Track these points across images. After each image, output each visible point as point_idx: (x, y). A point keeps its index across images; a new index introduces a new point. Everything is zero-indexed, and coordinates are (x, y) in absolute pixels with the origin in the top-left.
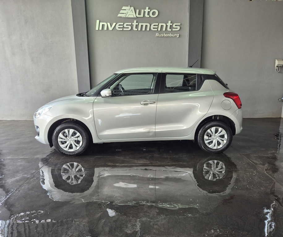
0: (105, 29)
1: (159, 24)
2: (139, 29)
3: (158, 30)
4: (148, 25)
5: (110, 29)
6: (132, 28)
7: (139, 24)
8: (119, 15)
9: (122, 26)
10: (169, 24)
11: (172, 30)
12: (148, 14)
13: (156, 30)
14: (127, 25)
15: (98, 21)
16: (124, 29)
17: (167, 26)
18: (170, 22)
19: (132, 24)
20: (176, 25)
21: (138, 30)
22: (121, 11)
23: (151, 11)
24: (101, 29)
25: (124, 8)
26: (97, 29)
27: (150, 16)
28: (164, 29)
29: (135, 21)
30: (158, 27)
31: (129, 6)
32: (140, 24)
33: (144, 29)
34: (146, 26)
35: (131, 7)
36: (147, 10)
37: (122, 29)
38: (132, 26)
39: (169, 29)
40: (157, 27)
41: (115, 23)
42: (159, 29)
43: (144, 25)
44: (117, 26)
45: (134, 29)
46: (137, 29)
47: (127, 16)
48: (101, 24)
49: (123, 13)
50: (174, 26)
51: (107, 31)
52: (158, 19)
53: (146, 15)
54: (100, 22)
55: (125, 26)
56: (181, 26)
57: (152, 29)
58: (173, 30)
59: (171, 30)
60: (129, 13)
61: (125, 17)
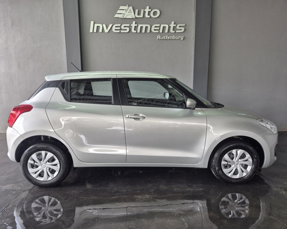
0: (101, 31)
1: (160, 26)
2: (139, 31)
3: (159, 32)
4: (149, 26)
5: (106, 31)
6: (130, 30)
7: (138, 26)
8: (116, 16)
9: (119, 28)
10: (172, 25)
11: (175, 32)
12: (149, 14)
13: (158, 31)
14: (124, 27)
15: (92, 23)
16: (122, 31)
17: (169, 27)
18: (173, 23)
19: (130, 25)
20: (180, 27)
21: (137, 32)
22: (119, 12)
23: (151, 10)
24: (95, 31)
25: (121, 8)
26: (91, 31)
27: (150, 17)
28: (166, 31)
29: (134, 22)
30: (160, 29)
31: (127, 5)
32: (140, 26)
33: (143, 31)
34: (146, 27)
35: (129, 6)
36: (147, 10)
37: (119, 31)
39: (172, 31)
40: (158, 28)
41: (112, 25)
42: (161, 31)
44: (114, 28)
45: (133, 31)
47: (125, 17)
48: (96, 25)
49: (121, 14)
50: (178, 27)
51: (102, 33)
52: (160, 20)
53: (147, 16)
54: (94, 24)
55: (122, 27)
56: (185, 27)
57: (153, 30)
58: (177, 31)
60: (127, 13)
61: (122, 18)
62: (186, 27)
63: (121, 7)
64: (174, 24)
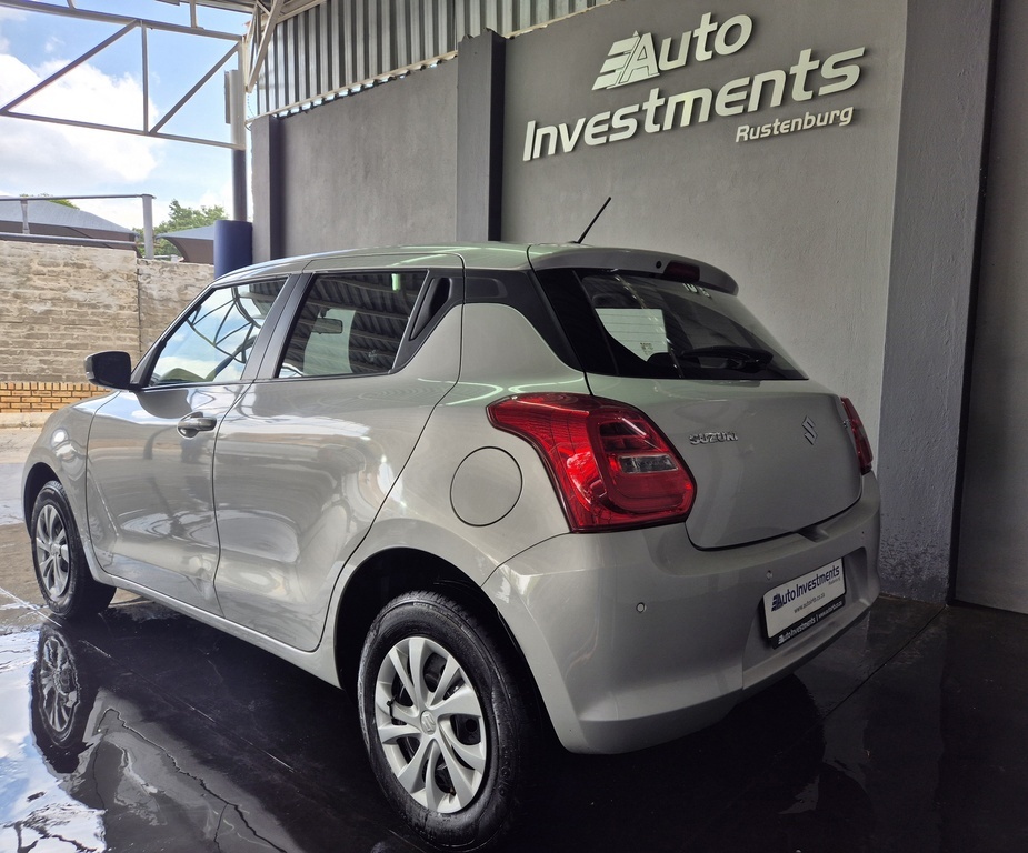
1: (751, 82)
2: (668, 125)
3: (745, 110)
5: (568, 146)
6: (640, 125)
7: (666, 102)
8: (600, 83)
11: (815, 96)
12: (709, 46)
13: (739, 109)
16: (613, 138)
17: (790, 79)
18: (805, 54)
19: (640, 108)
20: (836, 66)
21: (661, 128)
22: (607, 65)
23: (719, 27)
25: (617, 47)
27: (715, 55)
28: (776, 99)
29: (654, 92)
30: (748, 96)
31: (636, 33)
33: (685, 120)
34: (697, 102)
35: (641, 35)
36: (706, 27)
38: (639, 116)
39: (799, 93)
40: (742, 95)
42: (753, 106)
43: (688, 98)
45: (650, 127)
46: (657, 128)
47: (625, 79)
48: (541, 132)
50: (828, 71)
51: (555, 158)
52: (750, 57)
53: (701, 54)
54: (536, 127)
56: (864, 62)
57: (721, 110)
58: (823, 91)
59: (809, 95)
60: (634, 64)
61: (617, 85)
62: (866, 62)
63: (615, 44)
64: (812, 59)
